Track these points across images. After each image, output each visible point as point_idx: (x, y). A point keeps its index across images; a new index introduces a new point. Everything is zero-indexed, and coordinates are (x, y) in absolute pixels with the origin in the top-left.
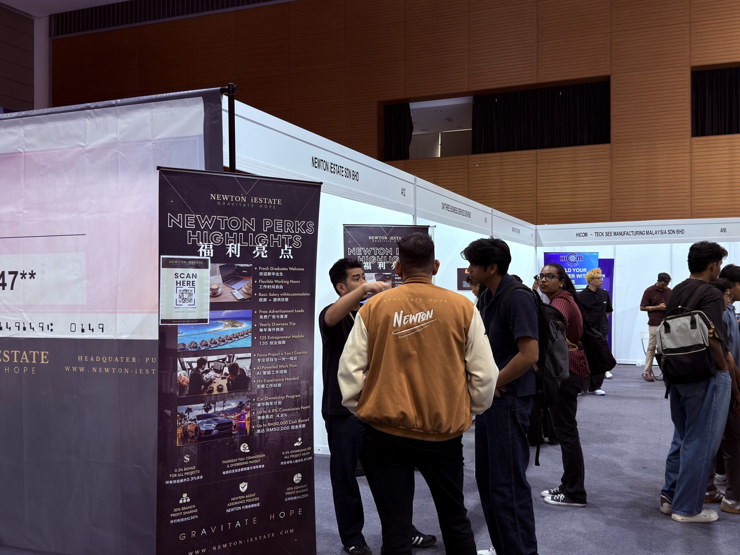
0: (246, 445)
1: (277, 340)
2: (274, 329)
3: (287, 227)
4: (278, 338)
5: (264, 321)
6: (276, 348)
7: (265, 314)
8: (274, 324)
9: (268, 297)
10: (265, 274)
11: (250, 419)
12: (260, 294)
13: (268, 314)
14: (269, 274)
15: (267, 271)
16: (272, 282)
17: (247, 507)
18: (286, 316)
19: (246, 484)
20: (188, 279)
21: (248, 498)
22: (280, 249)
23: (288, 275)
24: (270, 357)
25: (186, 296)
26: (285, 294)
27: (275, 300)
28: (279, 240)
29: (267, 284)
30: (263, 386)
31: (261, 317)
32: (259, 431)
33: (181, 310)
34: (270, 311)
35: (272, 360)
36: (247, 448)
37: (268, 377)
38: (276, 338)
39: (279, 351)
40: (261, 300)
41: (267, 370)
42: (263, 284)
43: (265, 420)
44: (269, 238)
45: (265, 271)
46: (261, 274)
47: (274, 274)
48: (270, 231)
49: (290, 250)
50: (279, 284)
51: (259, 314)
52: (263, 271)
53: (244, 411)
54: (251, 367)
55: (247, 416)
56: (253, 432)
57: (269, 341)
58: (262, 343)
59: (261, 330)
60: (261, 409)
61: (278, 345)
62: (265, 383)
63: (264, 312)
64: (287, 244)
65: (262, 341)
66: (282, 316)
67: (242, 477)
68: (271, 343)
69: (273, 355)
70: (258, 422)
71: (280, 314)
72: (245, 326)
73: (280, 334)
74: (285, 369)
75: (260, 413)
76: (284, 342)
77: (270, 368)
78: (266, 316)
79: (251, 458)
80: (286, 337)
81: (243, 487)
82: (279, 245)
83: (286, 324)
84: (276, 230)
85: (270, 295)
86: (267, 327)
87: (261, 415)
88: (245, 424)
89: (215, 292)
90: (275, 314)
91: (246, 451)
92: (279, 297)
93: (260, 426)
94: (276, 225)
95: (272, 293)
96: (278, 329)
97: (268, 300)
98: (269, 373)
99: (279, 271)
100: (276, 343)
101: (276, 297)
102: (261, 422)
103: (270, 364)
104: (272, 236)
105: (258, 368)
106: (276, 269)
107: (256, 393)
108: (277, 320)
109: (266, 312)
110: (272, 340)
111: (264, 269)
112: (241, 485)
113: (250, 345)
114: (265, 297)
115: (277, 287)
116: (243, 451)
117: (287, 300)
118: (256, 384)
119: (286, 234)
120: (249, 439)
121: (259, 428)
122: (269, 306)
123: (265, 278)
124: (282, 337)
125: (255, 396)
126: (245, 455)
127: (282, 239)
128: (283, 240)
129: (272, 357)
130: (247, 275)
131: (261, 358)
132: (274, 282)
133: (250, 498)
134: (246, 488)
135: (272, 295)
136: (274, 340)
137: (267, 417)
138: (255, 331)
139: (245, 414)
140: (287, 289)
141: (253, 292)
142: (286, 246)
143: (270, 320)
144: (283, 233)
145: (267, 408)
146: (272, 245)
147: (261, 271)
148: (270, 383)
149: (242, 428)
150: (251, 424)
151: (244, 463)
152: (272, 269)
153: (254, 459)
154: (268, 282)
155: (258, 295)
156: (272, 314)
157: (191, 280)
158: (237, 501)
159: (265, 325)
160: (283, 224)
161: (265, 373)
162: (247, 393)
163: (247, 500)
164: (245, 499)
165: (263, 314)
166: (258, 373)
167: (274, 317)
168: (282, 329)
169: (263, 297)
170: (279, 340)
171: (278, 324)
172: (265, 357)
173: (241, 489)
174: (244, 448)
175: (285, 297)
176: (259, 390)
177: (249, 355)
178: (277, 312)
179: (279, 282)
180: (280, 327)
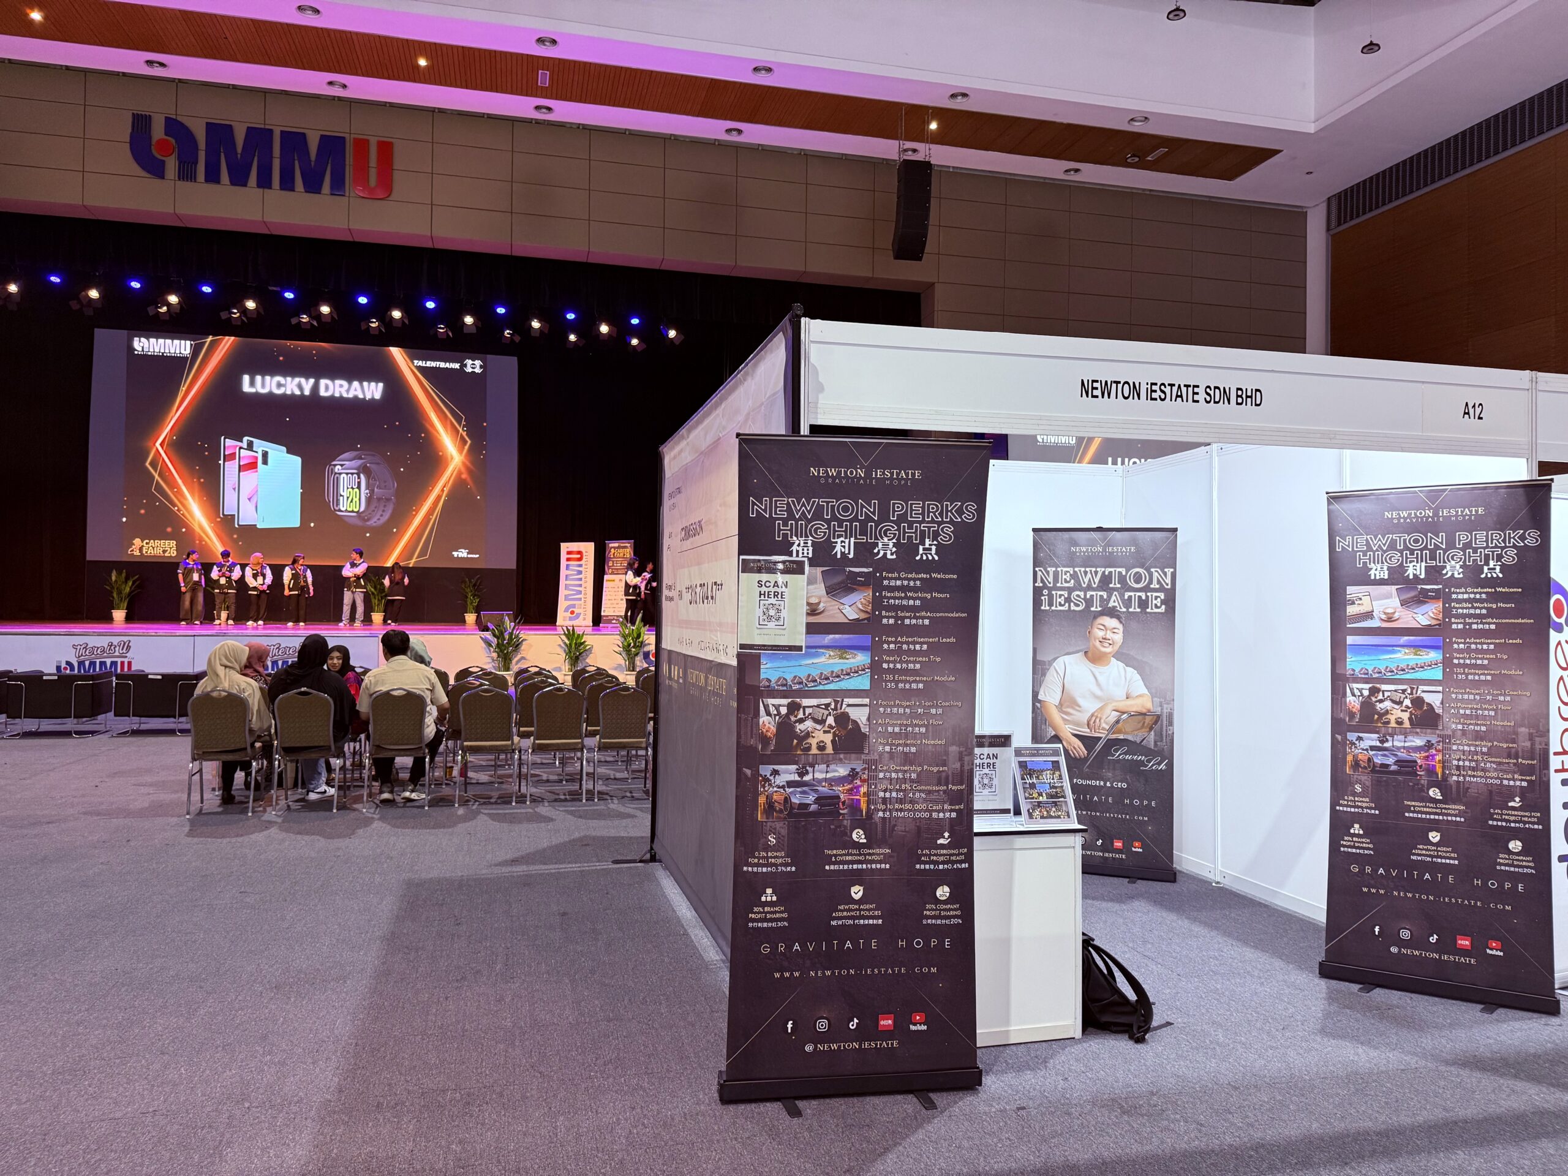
0: (861, 832)
1: (910, 683)
2: (904, 665)
3: (929, 512)
4: (911, 679)
5: (890, 652)
6: (908, 694)
7: (892, 642)
8: (905, 658)
9: (897, 618)
10: (893, 583)
11: (867, 794)
12: (884, 613)
13: (895, 643)
14: (899, 583)
15: (896, 579)
16: (903, 595)
17: (862, 922)
18: (925, 647)
19: (861, 888)
20: (776, 589)
21: (864, 910)
22: (917, 545)
23: (929, 585)
24: (899, 706)
25: (772, 612)
26: (924, 614)
27: (907, 622)
28: (915, 532)
29: (895, 598)
30: (887, 749)
31: (885, 646)
32: (881, 814)
33: (765, 631)
34: (899, 639)
35: (901, 711)
36: (863, 837)
37: (894, 735)
38: (908, 678)
39: (913, 699)
40: (885, 621)
41: (894, 725)
42: (889, 598)
43: (890, 798)
44: (899, 530)
45: (892, 578)
46: (886, 582)
47: (906, 583)
48: (902, 518)
49: (934, 548)
50: (914, 599)
51: (882, 642)
52: (889, 579)
53: (858, 782)
54: (868, 719)
55: (863, 790)
56: (873, 814)
57: (897, 683)
58: (886, 685)
59: (885, 666)
60: (885, 782)
61: (911, 689)
62: (891, 745)
63: (890, 639)
64: (929, 538)
65: (886, 681)
66: (918, 647)
67: (857, 877)
68: (901, 685)
69: (904, 704)
70: (880, 800)
71: (914, 643)
72: (862, 659)
73: (915, 672)
74: (922, 726)
75: (883, 787)
76: (921, 686)
77: (899, 722)
78: (892, 646)
79: (868, 851)
80: (925, 679)
81: (857, 892)
82: (916, 540)
83: (924, 659)
84: (911, 517)
85: (900, 614)
86: (894, 662)
87: (885, 791)
88: (859, 800)
89: (815, 607)
90: (908, 643)
91: (861, 841)
92: (914, 618)
93: (884, 807)
94: (912, 510)
95: (903, 612)
96: (911, 666)
97: (896, 621)
98: (897, 730)
99: (914, 579)
100: (907, 686)
101: (910, 618)
102: (884, 801)
103: (899, 716)
104: (904, 526)
105: (880, 721)
106: (910, 576)
107: (877, 757)
108: (909, 653)
109: (893, 639)
110: (902, 681)
111: (890, 575)
112: (854, 889)
113: (868, 687)
114: (892, 617)
115: (911, 602)
116: (857, 840)
117: (927, 622)
118: (877, 744)
119: (928, 522)
120: (866, 823)
121: (881, 810)
122: (898, 630)
123: (892, 589)
124: (918, 679)
125: (875, 762)
126: (858, 846)
127: (921, 530)
128: (923, 533)
129: (902, 706)
130: (865, 585)
131: (885, 707)
132: (906, 595)
133: (866, 910)
134: (860, 894)
135: (903, 614)
136: (905, 682)
137: (894, 794)
138: (875, 668)
139: (860, 786)
140: (926, 605)
141: (873, 610)
142: (927, 541)
143: (899, 652)
144: (923, 521)
145: (894, 782)
146: (904, 540)
147: (885, 578)
148: (899, 745)
149: (855, 807)
150: (868, 803)
151: (857, 858)
152: (903, 575)
153: (873, 854)
154: (897, 594)
155: (880, 613)
156: (902, 643)
157: (779, 590)
158: (849, 910)
159: (892, 659)
160: (923, 508)
161: (890, 729)
162: (863, 757)
163: (862, 913)
164: (860, 910)
165: (889, 643)
166: (880, 729)
167: (905, 647)
168: (918, 666)
169: (888, 617)
170: (915, 681)
171: (911, 659)
172: (891, 707)
173: (853, 894)
174: (859, 836)
175: (923, 618)
176: (881, 755)
177: (866, 701)
178: (910, 640)
179: (916, 595)
180: (914, 662)
